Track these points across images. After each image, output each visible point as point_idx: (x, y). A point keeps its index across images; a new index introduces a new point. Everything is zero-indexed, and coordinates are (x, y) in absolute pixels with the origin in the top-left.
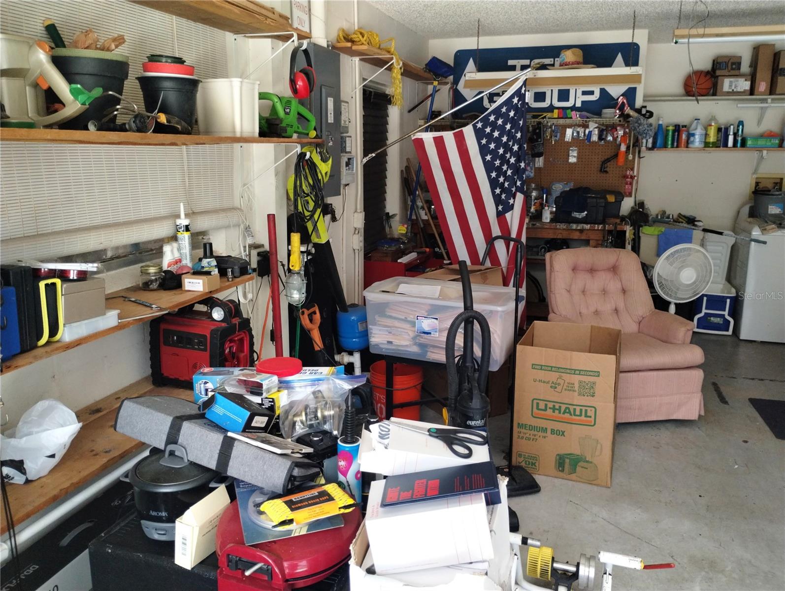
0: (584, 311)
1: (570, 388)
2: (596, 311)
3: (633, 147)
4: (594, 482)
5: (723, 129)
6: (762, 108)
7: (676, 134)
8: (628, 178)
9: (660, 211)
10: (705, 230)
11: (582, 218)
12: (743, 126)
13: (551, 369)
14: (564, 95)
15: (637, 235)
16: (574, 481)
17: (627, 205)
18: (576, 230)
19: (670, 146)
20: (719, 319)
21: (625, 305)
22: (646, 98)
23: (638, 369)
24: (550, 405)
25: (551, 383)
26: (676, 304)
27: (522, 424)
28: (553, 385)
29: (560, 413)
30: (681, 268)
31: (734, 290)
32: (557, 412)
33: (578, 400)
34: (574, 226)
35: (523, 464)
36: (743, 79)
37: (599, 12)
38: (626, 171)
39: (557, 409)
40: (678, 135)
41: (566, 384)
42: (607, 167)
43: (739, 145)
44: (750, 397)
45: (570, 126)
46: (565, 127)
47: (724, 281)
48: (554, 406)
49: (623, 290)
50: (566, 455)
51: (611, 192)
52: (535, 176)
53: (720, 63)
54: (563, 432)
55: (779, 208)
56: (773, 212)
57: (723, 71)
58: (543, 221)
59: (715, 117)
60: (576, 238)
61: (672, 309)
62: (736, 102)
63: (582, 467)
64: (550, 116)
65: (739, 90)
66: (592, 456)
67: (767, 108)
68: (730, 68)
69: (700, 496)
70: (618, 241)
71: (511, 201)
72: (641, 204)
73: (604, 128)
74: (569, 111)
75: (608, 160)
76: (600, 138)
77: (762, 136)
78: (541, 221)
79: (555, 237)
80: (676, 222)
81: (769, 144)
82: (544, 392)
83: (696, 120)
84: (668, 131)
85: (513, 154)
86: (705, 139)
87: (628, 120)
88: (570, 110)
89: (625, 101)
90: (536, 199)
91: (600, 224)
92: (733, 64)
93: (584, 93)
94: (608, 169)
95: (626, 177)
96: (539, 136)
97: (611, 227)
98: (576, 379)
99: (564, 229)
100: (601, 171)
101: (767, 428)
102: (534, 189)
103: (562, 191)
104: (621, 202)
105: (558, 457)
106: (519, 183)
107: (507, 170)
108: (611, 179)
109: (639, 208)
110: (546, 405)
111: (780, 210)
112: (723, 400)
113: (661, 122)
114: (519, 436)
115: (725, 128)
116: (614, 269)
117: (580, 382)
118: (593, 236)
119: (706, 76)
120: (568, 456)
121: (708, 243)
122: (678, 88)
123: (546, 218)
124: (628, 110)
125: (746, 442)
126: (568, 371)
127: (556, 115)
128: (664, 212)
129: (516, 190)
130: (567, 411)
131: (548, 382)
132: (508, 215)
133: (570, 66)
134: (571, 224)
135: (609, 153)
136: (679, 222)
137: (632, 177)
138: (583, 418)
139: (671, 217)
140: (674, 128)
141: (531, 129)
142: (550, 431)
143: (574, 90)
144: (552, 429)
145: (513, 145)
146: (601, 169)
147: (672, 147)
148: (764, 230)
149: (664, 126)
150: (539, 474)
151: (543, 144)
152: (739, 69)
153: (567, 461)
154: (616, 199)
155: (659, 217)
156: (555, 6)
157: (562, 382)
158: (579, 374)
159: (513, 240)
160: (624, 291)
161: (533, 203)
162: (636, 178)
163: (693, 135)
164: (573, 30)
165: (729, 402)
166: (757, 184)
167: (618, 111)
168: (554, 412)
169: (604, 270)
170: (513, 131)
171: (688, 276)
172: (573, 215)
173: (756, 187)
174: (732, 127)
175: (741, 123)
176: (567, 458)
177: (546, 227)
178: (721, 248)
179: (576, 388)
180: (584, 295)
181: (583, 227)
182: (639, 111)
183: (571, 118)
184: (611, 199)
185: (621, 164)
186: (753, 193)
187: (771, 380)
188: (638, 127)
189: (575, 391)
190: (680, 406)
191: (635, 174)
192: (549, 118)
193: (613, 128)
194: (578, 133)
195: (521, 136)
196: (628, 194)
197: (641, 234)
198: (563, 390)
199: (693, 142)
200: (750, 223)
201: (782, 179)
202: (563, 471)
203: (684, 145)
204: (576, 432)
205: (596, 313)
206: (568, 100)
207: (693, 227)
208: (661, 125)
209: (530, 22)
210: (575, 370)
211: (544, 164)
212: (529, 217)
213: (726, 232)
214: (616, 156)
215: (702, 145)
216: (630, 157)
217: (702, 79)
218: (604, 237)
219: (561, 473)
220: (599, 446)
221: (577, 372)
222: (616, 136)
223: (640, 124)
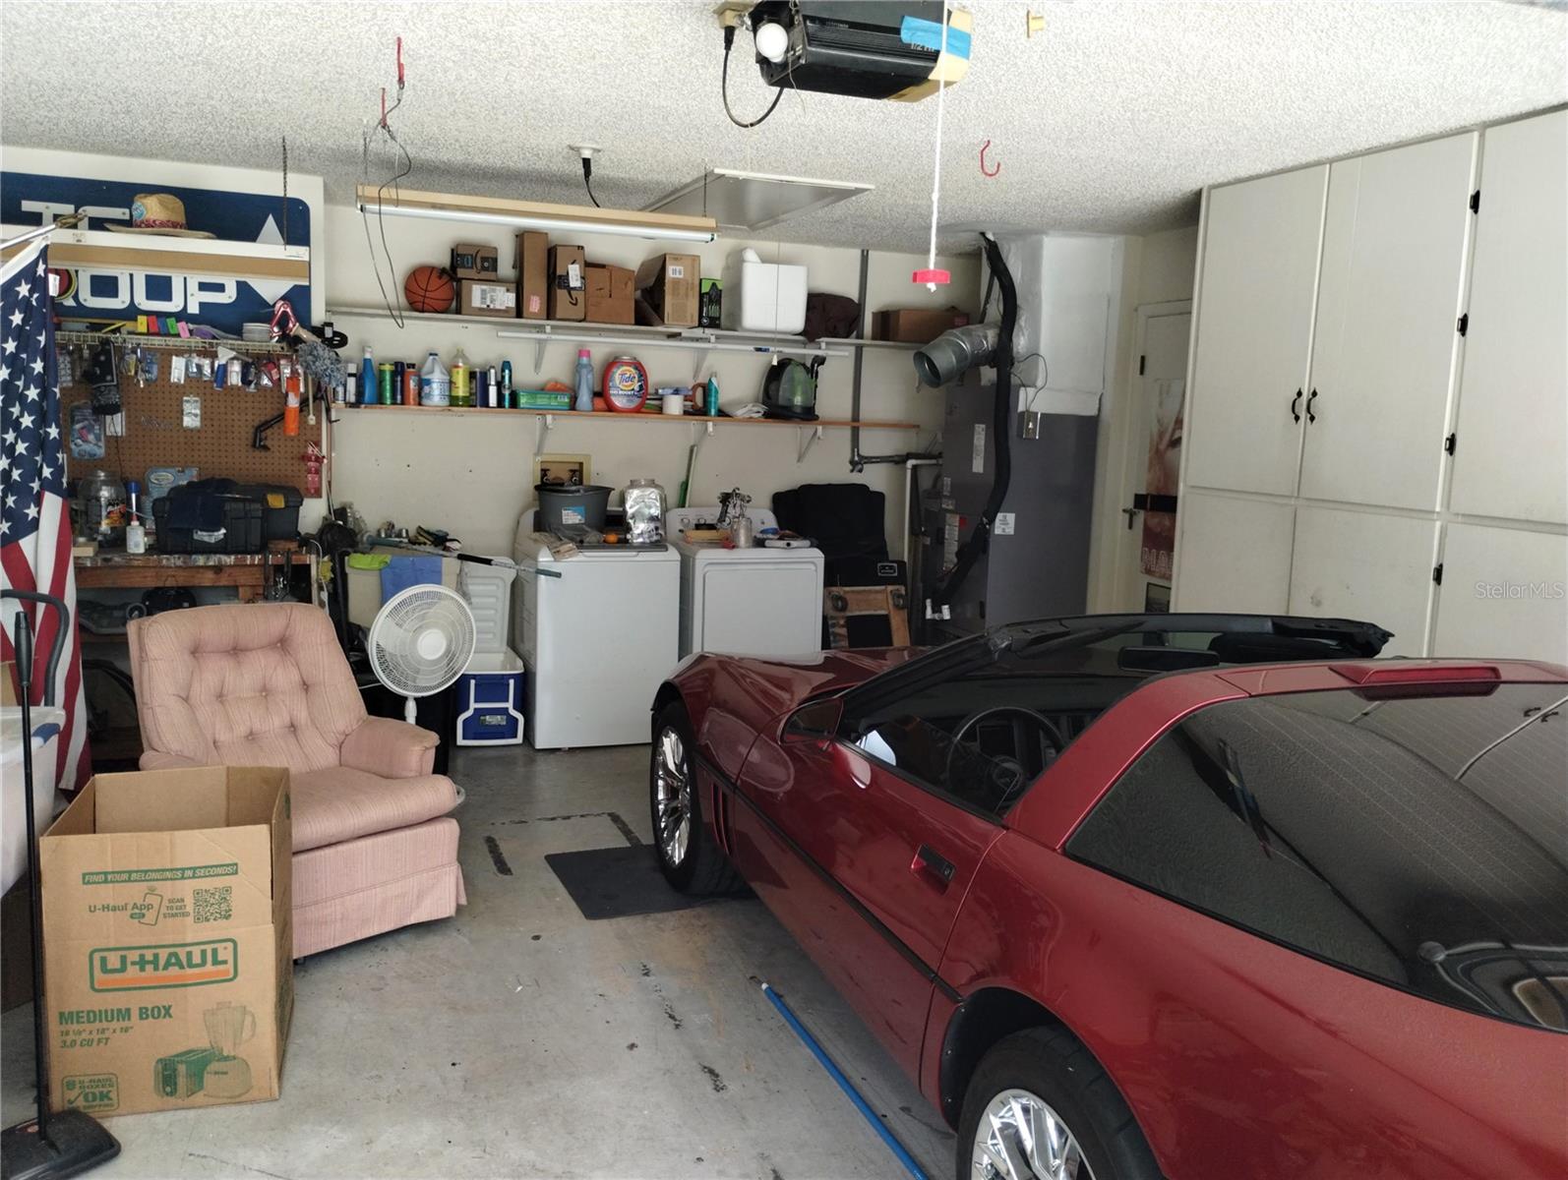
0: (223, 736)
1: (176, 909)
2: (251, 733)
3: (314, 402)
4: (243, 1098)
5: (478, 374)
6: (540, 341)
7: (399, 379)
8: (310, 460)
9: (384, 524)
10: (462, 557)
11: (216, 542)
12: (510, 371)
13: (129, 876)
14: (159, 288)
15: (338, 571)
16: (200, 1107)
17: (312, 513)
18: (206, 567)
19: (389, 401)
20: (499, 717)
21: (309, 714)
22: (331, 307)
23: (334, 840)
24: (134, 956)
25: (130, 907)
26: (417, 700)
27: (71, 1013)
28: (136, 911)
29: (156, 968)
30: (418, 630)
31: (520, 663)
32: (149, 968)
33: (193, 932)
34: (201, 560)
35: (80, 1103)
36: (503, 289)
37: (210, 129)
38: (306, 447)
39: (149, 962)
40: (402, 381)
41: (166, 903)
42: (266, 438)
43: (507, 404)
44: (546, 854)
45: (179, 353)
46: (168, 354)
47: (505, 647)
48: (142, 956)
49: (304, 684)
50: (177, 1056)
51: (276, 489)
52: (108, 454)
53: (462, 256)
54: (167, 1010)
55: (579, 514)
56: (570, 522)
57: (469, 270)
58: (130, 551)
59: (462, 351)
60: (208, 584)
61: (411, 710)
62: (498, 327)
63: (216, 1073)
64: (131, 329)
65: (498, 307)
66: (235, 1044)
67: (546, 340)
68: (479, 265)
69: (454, 1064)
70: (298, 586)
71: (32, 512)
72: (341, 513)
73: (250, 360)
74: (171, 321)
75: (265, 425)
76: (246, 381)
77: (543, 389)
78: (126, 551)
79: (160, 584)
80: (414, 543)
81: (554, 403)
82: (114, 931)
83: (431, 354)
84: (382, 372)
85: (27, 407)
86: (450, 390)
87: (297, 348)
88: (173, 320)
89: (288, 310)
90: (110, 504)
91: (257, 553)
92: (484, 259)
93: (203, 287)
94: (268, 443)
95: (305, 458)
96: (107, 368)
97: (280, 559)
98: (187, 889)
99: (177, 567)
100: (254, 446)
101: (573, 904)
102: (105, 483)
103: (174, 485)
104: (299, 507)
105: (160, 1066)
106: (47, 472)
107: (16, 442)
108: (274, 463)
109: (336, 519)
110: (123, 959)
111: (579, 517)
112: (503, 868)
113: (368, 356)
114: (65, 1042)
115: (481, 373)
116: (282, 644)
117: (197, 893)
118: (243, 578)
119: (440, 278)
120: (183, 1058)
121: (469, 581)
122: (395, 295)
123: (137, 545)
124: (295, 328)
125: (537, 938)
126: (168, 875)
127: (143, 328)
128: (391, 526)
129: (41, 486)
130: (173, 960)
131: (124, 908)
132: (26, 544)
133: (155, 230)
134: (194, 557)
135: (269, 413)
136: (420, 544)
137: (319, 460)
138: (209, 967)
139: (404, 535)
140: (393, 368)
141: (86, 353)
142: (138, 1012)
143: (183, 280)
144: (141, 1009)
145: (26, 387)
146: (255, 441)
147: (394, 403)
148: (556, 553)
149: (375, 364)
150: (120, 1115)
151: (117, 386)
152: (495, 269)
153: (182, 1069)
154: (286, 502)
155: (383, 535)
156: (110, 103)
157: (154, 900)
158: (194, 877)
159: (43, 598)
160: (306, 686)
161: (104, 513)
162: (325, 461)
163: (428, 382)
164: (166, 156)
165: (512, 870)
166: (544, 472)
167: (276, 329)
168: (142, 969)
169: (262, 647)
170: (24, 356)
171: (431, 645)
172: (196, 537)
173: (542, 478)
174: (493, 371)
175: (506, 365)
176: (182, 1062)
177: (136, 563)
178: (494, 588)
179: (190, 908)
180: (222, 702)
181: (220, 560)
182: (318, 332)
183: (178, 335)
184: (276, 501)
185: (293, 434)
186: (537, 488)
187: (582, 816)
188: (314, 362)
189: (188, 914)
190: (420, 896)
191: (324, 452)
192: (129, 333)
193: (269, 361)
194: (199, 367)
195: (44, 368)
196: (313, 491)
197: (348, 570)
198: (161, 916)
199: (429, 395)
200: (536, 541)
201: (581, 464)
202: (172, 1093)
203: (414, 399)
204: (197, 1000)
205: (251, 736)
206: (168, 297)
207: (441, 552)
208: (370, 360)
209: (62, 125)
210: (183, 870)
211: (128, 429)
212: (96, 543)
213: (496, 559)
214: (281, 417)
215: (446, 402)
216: (312, 419)
217: (435, 282)
218: (267, 580)
219: (169, 1098)
220: (248, 1019)
221: (189, 873)
222: (276, 377)
223: (317, 358)
